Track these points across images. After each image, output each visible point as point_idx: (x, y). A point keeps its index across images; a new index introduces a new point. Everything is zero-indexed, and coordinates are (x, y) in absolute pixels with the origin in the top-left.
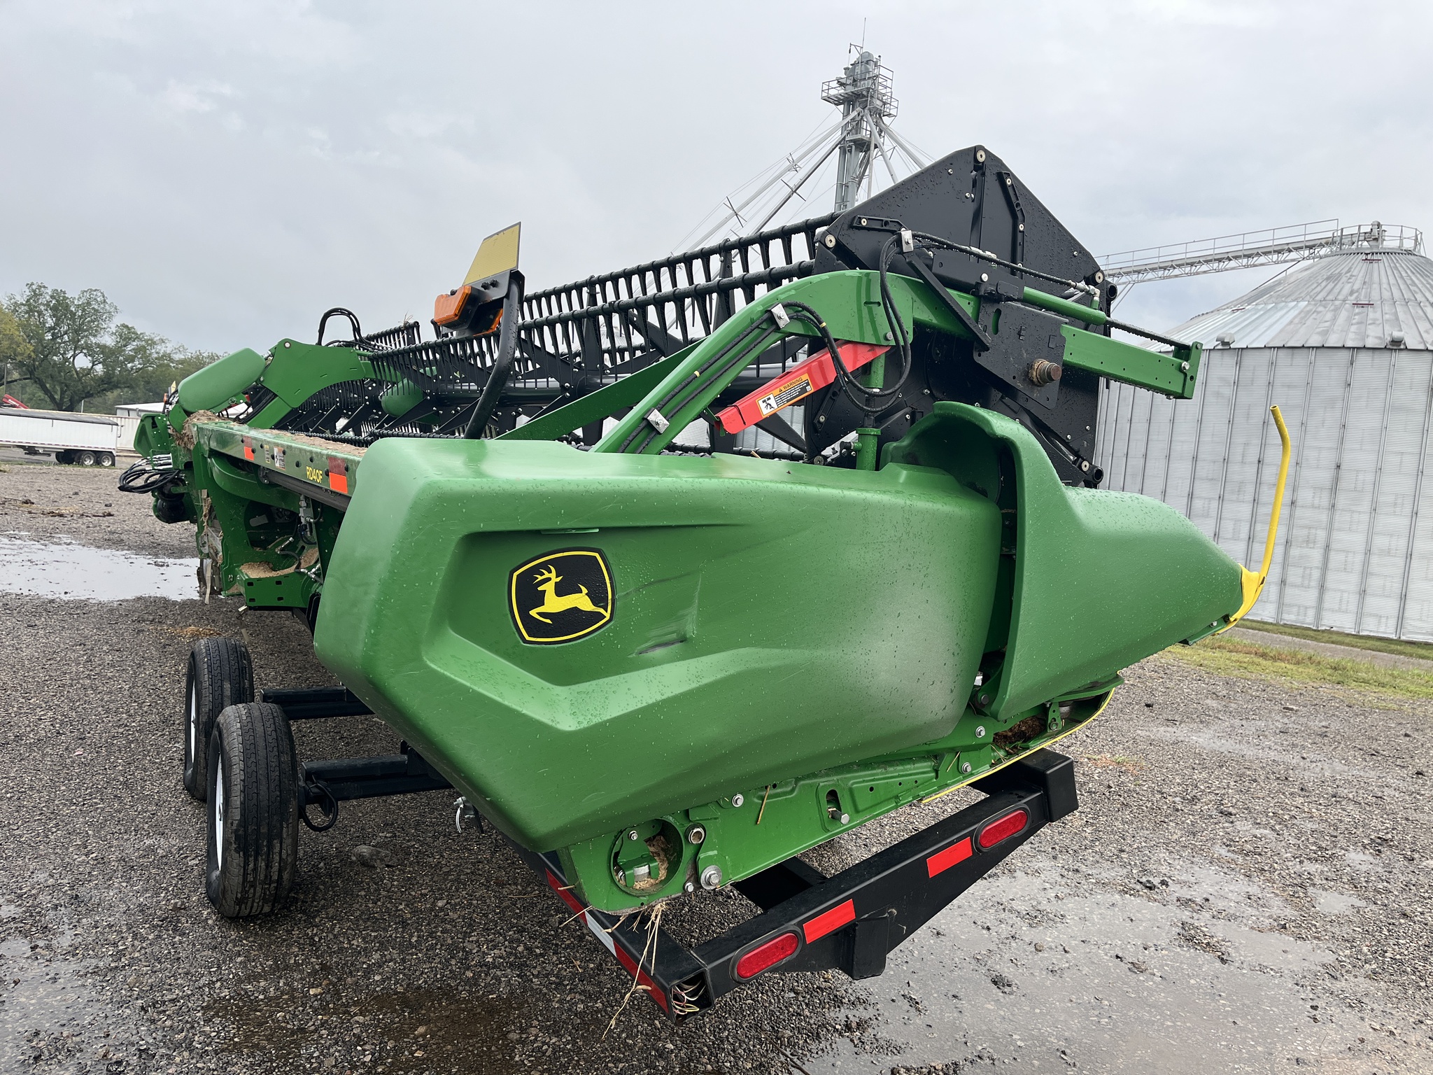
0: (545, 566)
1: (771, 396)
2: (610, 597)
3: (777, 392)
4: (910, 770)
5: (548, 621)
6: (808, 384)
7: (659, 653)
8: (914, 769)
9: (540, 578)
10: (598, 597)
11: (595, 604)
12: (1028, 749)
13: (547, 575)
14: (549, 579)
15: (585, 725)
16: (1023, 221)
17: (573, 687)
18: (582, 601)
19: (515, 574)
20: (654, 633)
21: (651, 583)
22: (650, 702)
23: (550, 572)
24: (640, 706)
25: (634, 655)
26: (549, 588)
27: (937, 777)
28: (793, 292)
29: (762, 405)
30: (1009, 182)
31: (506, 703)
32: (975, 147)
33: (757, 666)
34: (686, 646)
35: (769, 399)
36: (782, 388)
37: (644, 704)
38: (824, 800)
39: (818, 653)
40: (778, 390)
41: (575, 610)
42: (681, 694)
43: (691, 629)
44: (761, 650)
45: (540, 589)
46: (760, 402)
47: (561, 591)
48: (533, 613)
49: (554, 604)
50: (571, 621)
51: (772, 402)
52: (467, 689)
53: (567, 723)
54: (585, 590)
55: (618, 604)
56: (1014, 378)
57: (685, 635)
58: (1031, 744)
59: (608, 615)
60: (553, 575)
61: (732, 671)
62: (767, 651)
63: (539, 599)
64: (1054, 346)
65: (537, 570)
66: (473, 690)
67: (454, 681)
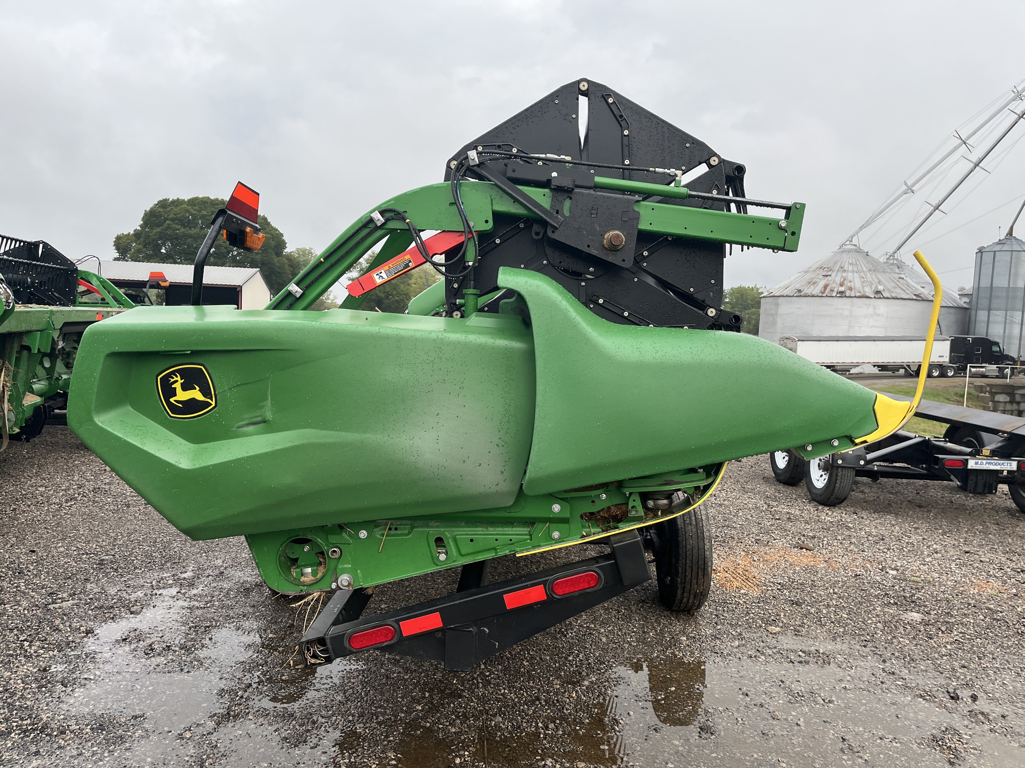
0: (173, 373)
1: (383, 271)
2: (213, 393)
3: (387, 268)
4: (508, 531)
5: (180, 405)
6: (410, 262)
7: (251, 428)
8: (512, 531)
9: (172, 380)
10: (206, 392)
11: (204, 396)
12: (617, 528)
13: (175, 379)
14: (177, 381)
15: (197, 466)
16: (628, 129)
17: (201, 445)
18: (196, 394)
19: (159, 378)
20: (246, 416)
21: (238, 386)
22: (239, 457)
23: (177, 377)
24: (231, 459)
25: (234, 429)
26: (177, 386)
27: (531, 540)
28: (393, 202)
29: (376, 278)
30: (611, 100)
31: (145, 449)
32: (578, 81)
33: (316, 441)
34: (267, 426)
35: (381, 273)
36: (390, 265)
37: (235, 458)
38: (433, 544)
39: (368, 435)
40: (388, 266)
41: (193, 400)
42: (261, 454)
43: (269, 415)
44: (319, 431)
45: (173, 386)
46: (375, 275)
47: (185, 388)
48: (172, 400)
49: (182, 396)
50: (191, 406)
51: (383, 274)
52: (121, 438)
53: (185, 464)
54: (198, 388)
55: (218, 397)
56: (589, 246)
57: (265, 418)
58: (620, 525)
59: (213, 403)
60: (179, 379)
61: (296, 443)
62: (324, 432)
63: (173, 393)
64: (630, 219)
65: (169, 375)
66: (124, 440)
67: (112, 433)
